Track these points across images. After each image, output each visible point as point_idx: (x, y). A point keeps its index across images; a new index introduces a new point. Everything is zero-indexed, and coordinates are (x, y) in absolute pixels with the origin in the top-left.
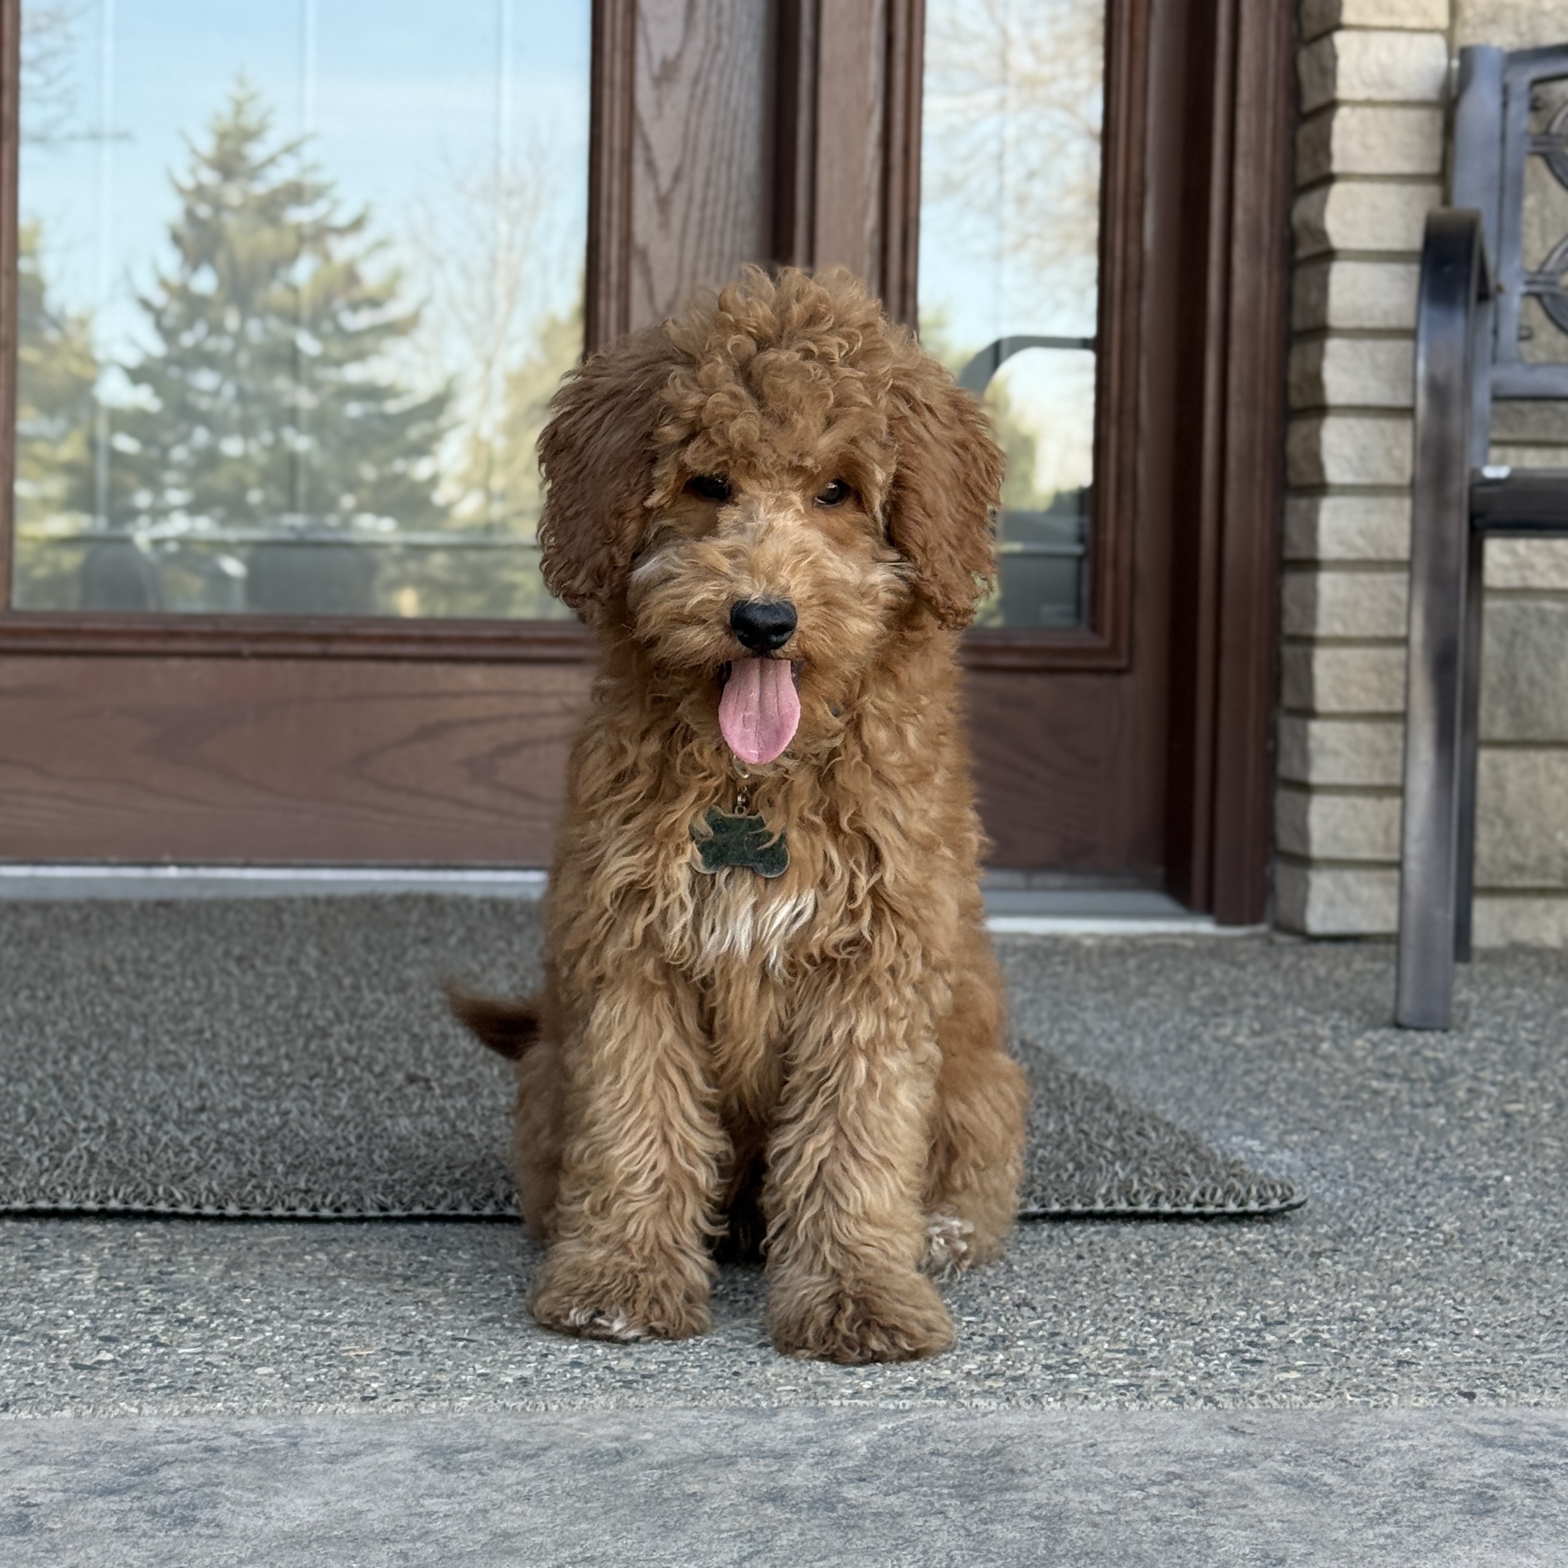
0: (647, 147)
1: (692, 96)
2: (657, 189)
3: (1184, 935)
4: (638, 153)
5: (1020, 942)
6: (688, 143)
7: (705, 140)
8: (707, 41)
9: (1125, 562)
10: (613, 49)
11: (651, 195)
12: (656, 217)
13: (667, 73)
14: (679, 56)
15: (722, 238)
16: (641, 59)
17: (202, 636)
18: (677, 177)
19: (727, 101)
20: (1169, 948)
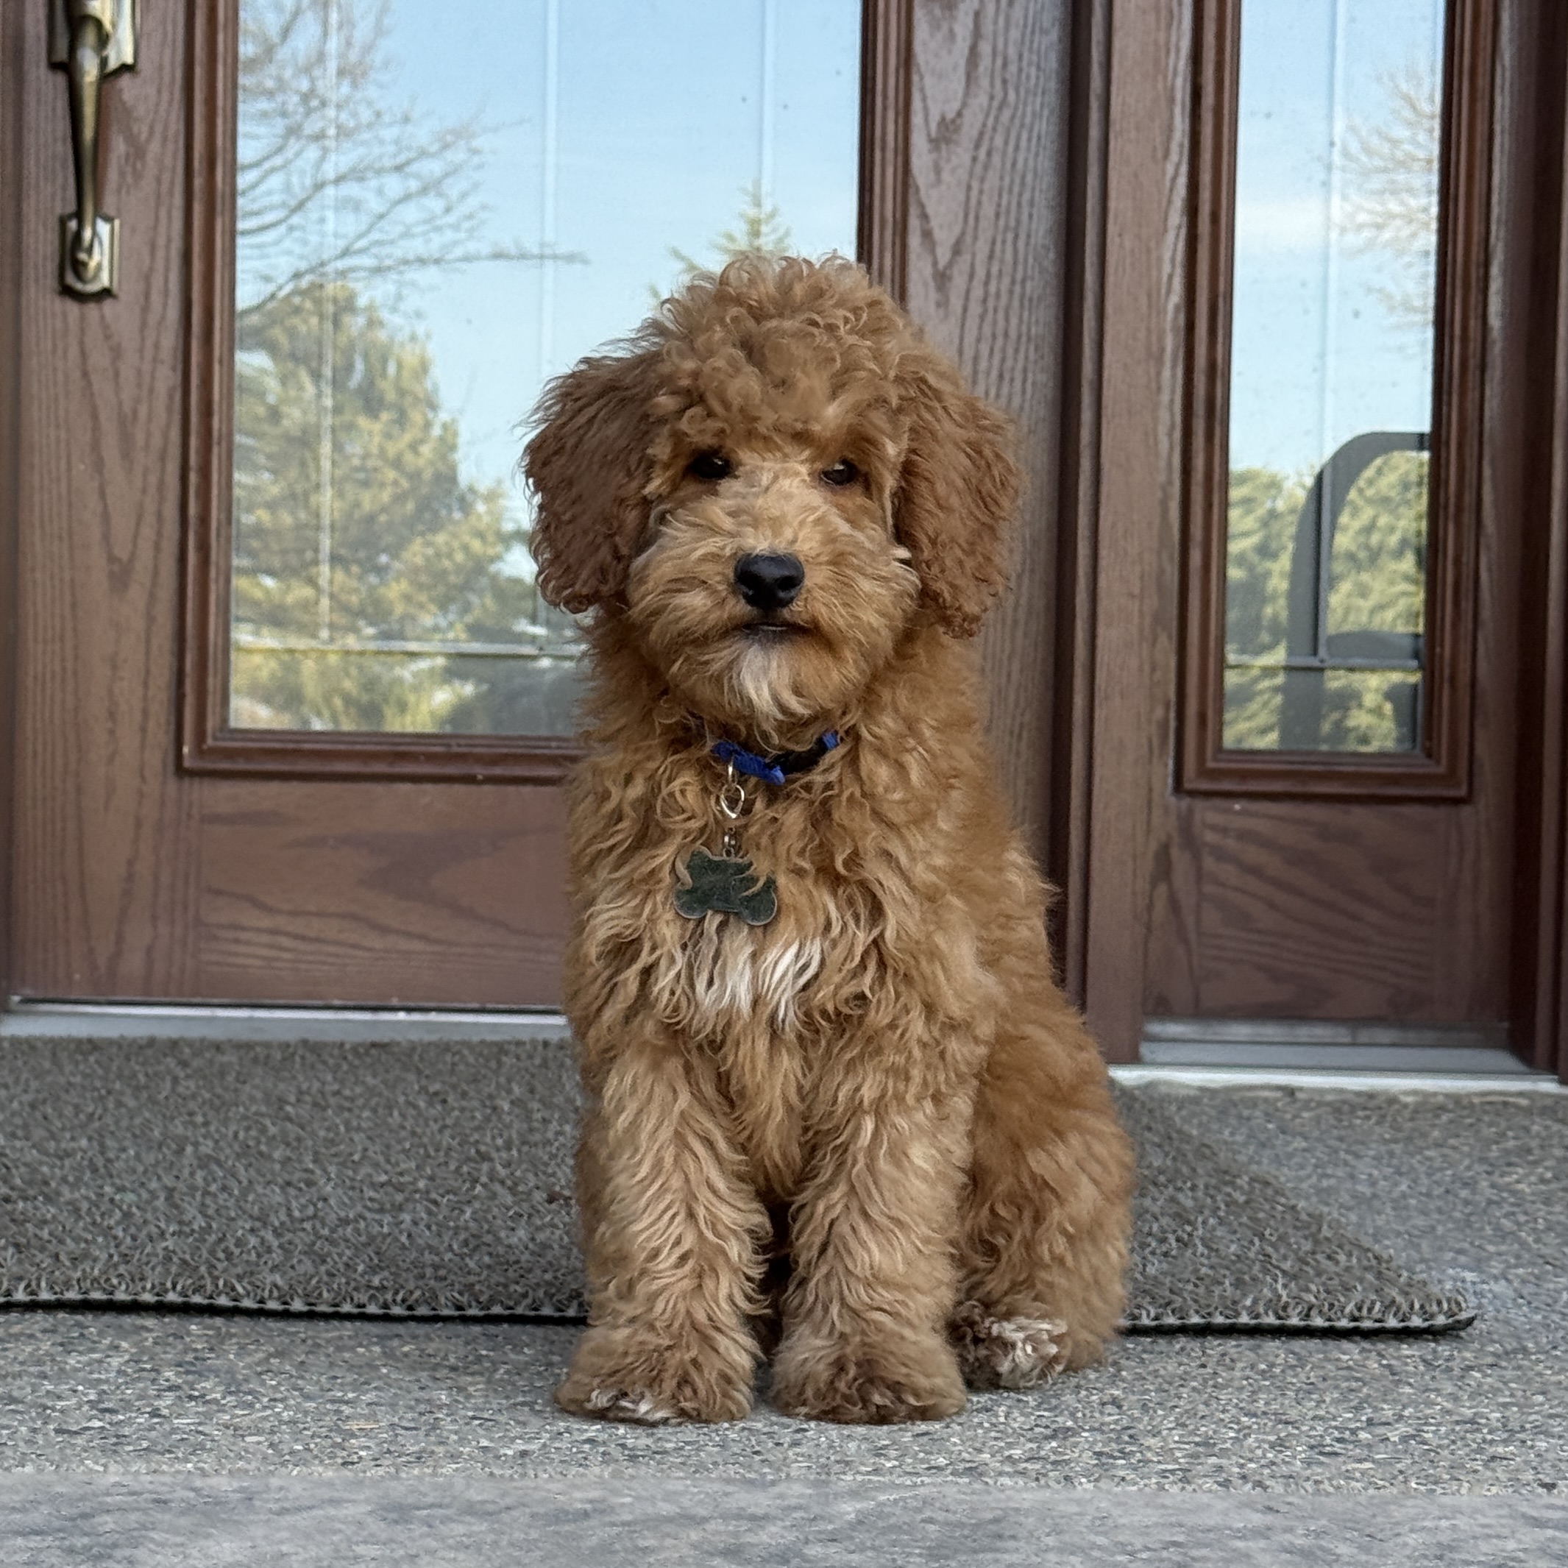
0: (924, 217)
1: (974, 159)
2: (935, 263)
3: (1521, 1094)
4: (914, 223)
5: (1329, 1098)
6: (970, 212)
7: (988, 210)
8: (992, 98)
9: (1464, 678)
10: (885, 108)
11: (928, 271)
12: (933, 295)
13: (946, 133)
14: (959, 114)
15: (1007, 320)
16: (917, 119)
17: (431, 758)
18: (957, 251)
19: (1014, 164)
20: (1500, 1106)
